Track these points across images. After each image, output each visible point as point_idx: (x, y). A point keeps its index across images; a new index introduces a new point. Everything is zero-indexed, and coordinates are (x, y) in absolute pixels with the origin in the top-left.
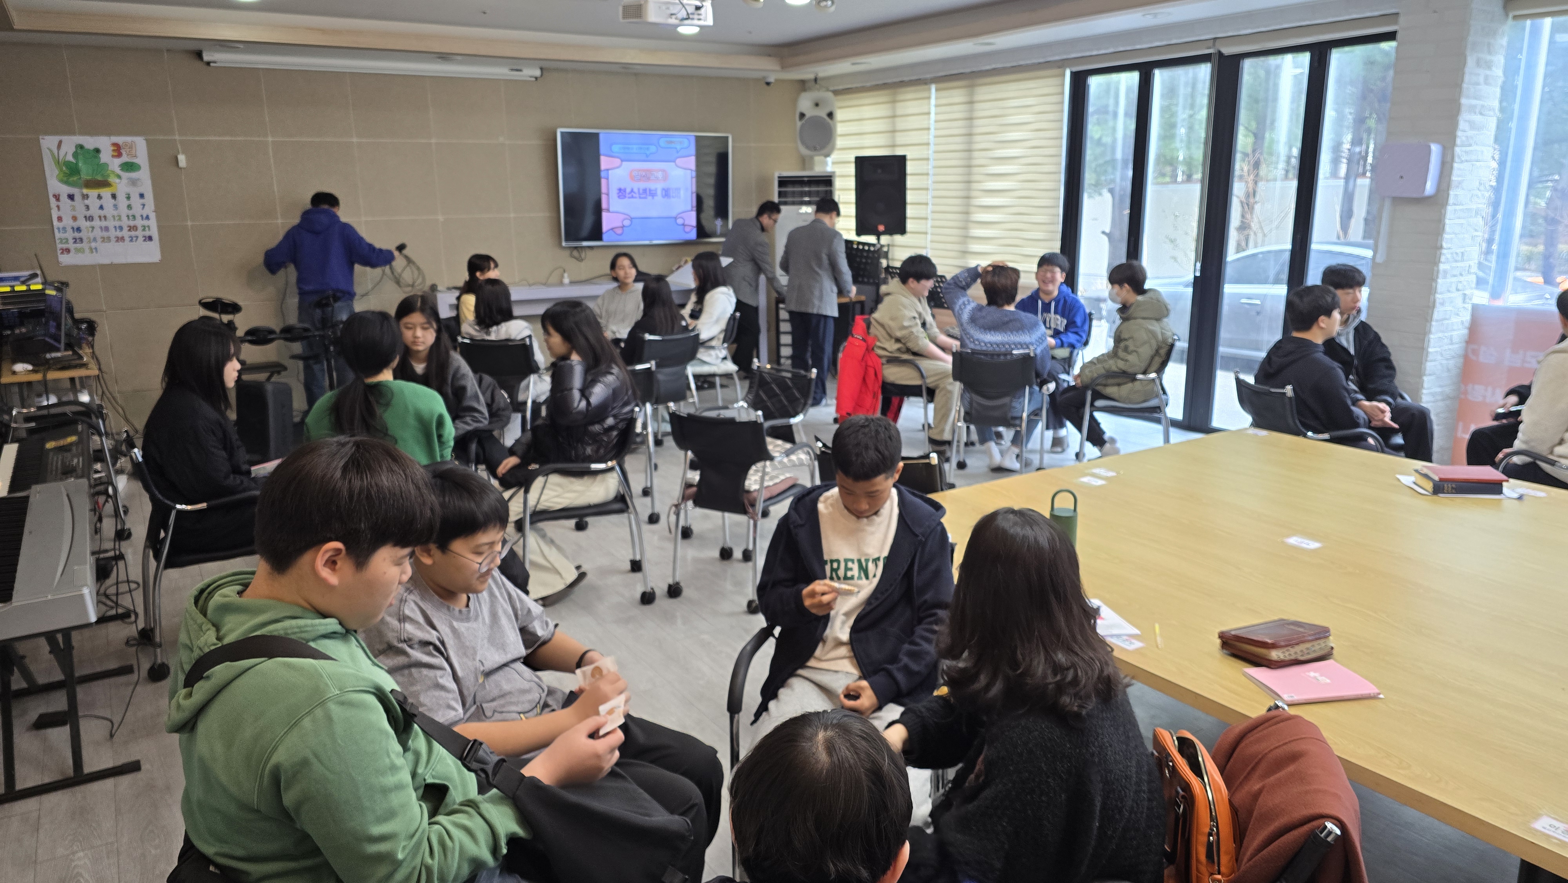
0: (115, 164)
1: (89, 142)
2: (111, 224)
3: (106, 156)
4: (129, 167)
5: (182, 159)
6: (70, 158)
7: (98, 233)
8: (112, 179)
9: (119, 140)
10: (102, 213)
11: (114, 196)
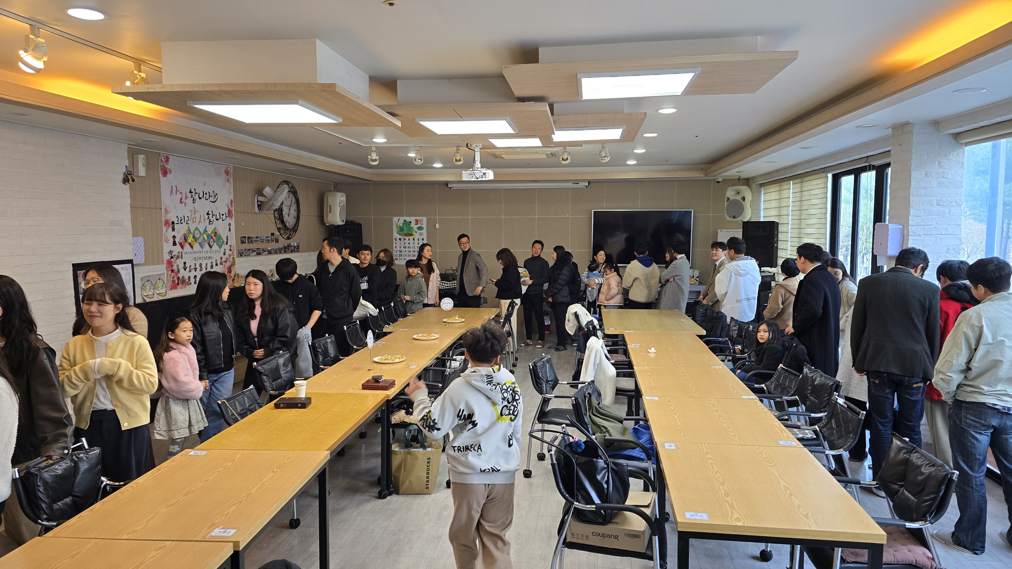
0: (415, 227)
1: (408, 219)
2: (412, 250)
3: (413, 225)
4: (420, 228)
5: (437, 225)
6: (401, 225)
7: (407, 253)
8: (414, 233)
9: (418, 218)
10: (409, 245)
11: (414, 239)
